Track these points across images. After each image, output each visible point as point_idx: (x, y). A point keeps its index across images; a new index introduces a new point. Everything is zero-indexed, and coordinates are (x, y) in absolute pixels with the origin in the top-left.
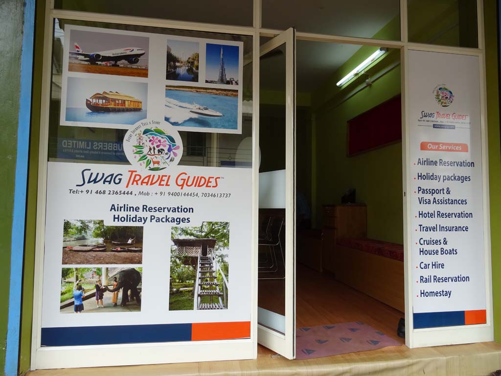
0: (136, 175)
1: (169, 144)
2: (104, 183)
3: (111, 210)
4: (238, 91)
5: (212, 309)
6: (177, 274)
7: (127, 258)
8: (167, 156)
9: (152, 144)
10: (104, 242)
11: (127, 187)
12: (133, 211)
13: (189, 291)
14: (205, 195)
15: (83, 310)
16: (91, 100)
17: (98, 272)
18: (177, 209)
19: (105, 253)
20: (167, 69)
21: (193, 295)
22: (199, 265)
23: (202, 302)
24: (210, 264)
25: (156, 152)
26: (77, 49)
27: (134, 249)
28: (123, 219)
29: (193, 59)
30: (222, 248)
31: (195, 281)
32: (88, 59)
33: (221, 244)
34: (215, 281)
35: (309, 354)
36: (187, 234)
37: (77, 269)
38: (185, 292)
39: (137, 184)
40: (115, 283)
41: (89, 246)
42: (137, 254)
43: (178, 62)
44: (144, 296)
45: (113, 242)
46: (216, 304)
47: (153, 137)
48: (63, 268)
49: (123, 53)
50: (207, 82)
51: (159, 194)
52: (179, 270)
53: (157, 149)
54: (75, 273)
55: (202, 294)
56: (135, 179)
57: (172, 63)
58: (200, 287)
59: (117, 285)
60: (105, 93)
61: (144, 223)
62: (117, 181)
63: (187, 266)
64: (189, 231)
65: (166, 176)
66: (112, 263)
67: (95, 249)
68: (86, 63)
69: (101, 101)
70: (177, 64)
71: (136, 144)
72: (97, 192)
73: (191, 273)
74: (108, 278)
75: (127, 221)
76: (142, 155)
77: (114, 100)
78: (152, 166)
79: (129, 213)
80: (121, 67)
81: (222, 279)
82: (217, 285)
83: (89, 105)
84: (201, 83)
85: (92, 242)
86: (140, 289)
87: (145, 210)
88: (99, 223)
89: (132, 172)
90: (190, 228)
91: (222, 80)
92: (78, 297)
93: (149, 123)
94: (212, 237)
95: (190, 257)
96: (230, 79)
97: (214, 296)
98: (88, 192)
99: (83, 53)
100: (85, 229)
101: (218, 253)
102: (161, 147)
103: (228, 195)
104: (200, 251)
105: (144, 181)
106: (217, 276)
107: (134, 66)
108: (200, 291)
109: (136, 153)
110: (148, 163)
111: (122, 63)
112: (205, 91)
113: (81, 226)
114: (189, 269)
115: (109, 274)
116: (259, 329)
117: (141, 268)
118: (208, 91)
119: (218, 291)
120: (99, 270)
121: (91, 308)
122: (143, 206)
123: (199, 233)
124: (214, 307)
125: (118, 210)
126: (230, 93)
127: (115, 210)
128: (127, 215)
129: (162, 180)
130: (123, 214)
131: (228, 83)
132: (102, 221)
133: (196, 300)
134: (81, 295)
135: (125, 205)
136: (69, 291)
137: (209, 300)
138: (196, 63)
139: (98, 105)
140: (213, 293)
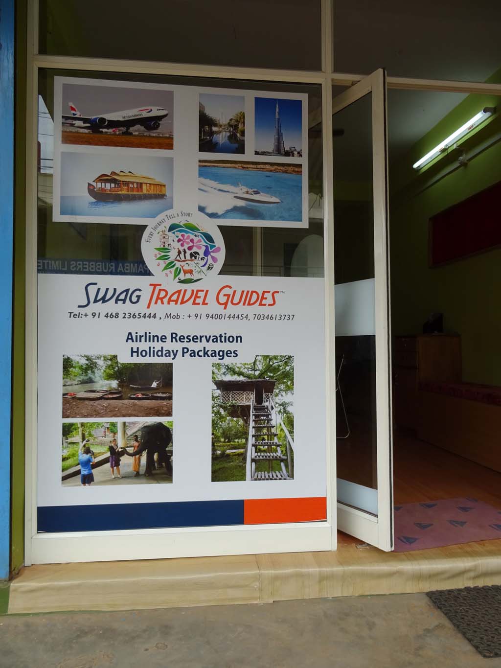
0: (160, 290)
1: (206, 245)
2: (116, 302)
3: (127, 341)
4: (301, 165)
5: (271, 479)
6: (221, 431)
7: (151, 409)
8: (203, 263)
9: (182, 245)
10: (119, 386)
11: (148, 307)
12: (158, 341)
13: (239, 455)
14: (258, 317)
15: (93, 481)
16: (94, 184)
17: (113, 428)
18: (219, 338)
19: (121, 401)
20: (200, 137)
21: (245, 459)
22: (252, 418)
23: (258, 469)
24: (267, 416)
25: (188, 257)
26: (73, 112)
27: (158, 395)
28: (144, 353)
29: (237, 121)
30: (284, 394)
31: (247, 439)
32: (89, 125)
33: (282, 387)
34: (276, 440)
35: (411, 543)
36: (234, 373)
37: (82, 425)
38: (233, 455)
39: (163, 303)
40: (136, 444)
41: (98, 392)
42: (165, 402)
43: (216, 125)
44: (177, 461)
45: (131, 386)
46: (277, 472)
47: (183, 236)
48: (63, 424)
49: (137, 116)
50: (257, 153)
51: (193, 317)
52: (224, 425)
53: (188, 252)
54: (80, 430)
55: (258, 458)
56: (159, 295)
57: (207, 128)
58: (254, 448)
59: (138, 446)
60: (113, 173)
61: (173, 359)
62: (134, 299)
63: (235, 419)
64: (237, 370)
65: (203, 291)
66: (130, 415)
67: (106, 397)
68: (86, 131)
69: (108, 186)
70: (214, 129)
71: (159, 245)
72: (107, 316)
73: (241, 429)
74: (127, 436)
75: (150, 356)
76: (168, 262)
77: (127, 183)
78: (182, 276)
79: (152, 344)
80: (135, 136)
81: (285, 437)
82: (278, 446)
83: (91, 190)
84: (249, 156)
85: (102, 386)
86: (171, 452)
87: (174, 340)
88: (111, 360)
89: (155, 286)
90: (239, 365)
91: (279, 150)
92: (86, 464)
93: (176, 215)
94: (270, 377)
95: (238, 406)
96: (290, 148)
97: (274, 462)
98: (94, 316)
99: (81, 117)
100: (92, 368)
101: (279, 399)
102: (195, 250)
103: (290, 317)
104: (253, 397)
105: (172, 299)
106: (278, 432)
107: (154, 133)
108: (254, 455)
109: (159, 259)
110: (177, 272)
111: (136, 130)
112: (255, 166)
113: (87, 364)
114: (237, 422)
115: (127, 431)
116: (338, 509)
117: (171, 422)
118: (259, 166)
119: (279, 454)
120: (114, 425)
121: (105, 479)
122: (172, 334)
123: (250, 372)
124: (275, 477)
125: (136, 341)
126: (291, 169)
127: (133, 341)
128: (150, 348)
129: (197, 297)
130: (144, 346)
131: (288, 154)
132: (115, 357)
133: (249, 467)
134: (89, 461)
135: (146, 333)
136: (73, 455)
137: (267, 467)
138: (240, 126)
139: (105, 190)
140: (273, 457)
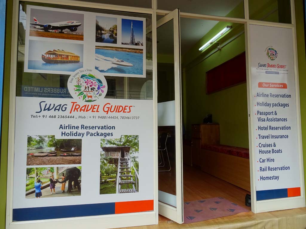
0: (76, 105)
1: (98, 84)
2: (55, 111)
3: (60, 129)
4: (143, 50)
5: (128, 192)
6: (105, 170)
7: (71, 161)
8: (97, 93)
9: (87, 84)
10: (55, 150)
11: (70, 113)
12: (75, 129)
13: (113, 181)
14: (123, 118)
15: (42, 196)
16: (45, 55)
17: (52, 170)
18: (104, 127)
19: (56, 157)
20: (96, 35)
21: (116, 183)
22: (119, 164)
23: (121, 188)
24: (126, 163)
25: (90, 90)
26: (36, 22)
27: (75, 154)
28: (68, 134)
29: (113, 29)
30: (134, 153)
31: (117, 174)
32: (43, 28)
33: (134, 149)
34: (130, 174)
35: (192, 219)
36: (111, 143)
37: (37, 169)
38: (110, 182)
39: (77, 111)
40: (63, 177)
41: (45, 153)
42: (78, 157)
43: (103, 30)
44: (83, 185)
45: (61, 150)
46: (131, 189)
47: (87, 80)
48: (27, 168)
49: (67, 25)
50: (122, 44)
51: (92, 117)
52: (106, 167)
53: (90, 88)
54: (36, 171)
55: (122, 183)
56: (76, 107)
57: (99, 31)
58: (120, 178)
59: (64, 179)
60: (54, 50)
61: (82, 137)
62: (64, 109)
63: (111, 165)
64: (112, 142)
65: (97, 105)
66: (61, 164)
67: (49, 155)
68: (42, 31)
69: (52, 56)
70: (103, 32)
71: (76, 84)
72: (50, 117)
73: (114, 169)
74: (59, 174)
75: (71, 136)
76: (80, 92)
77: (61, 55)
78: (87, 99)
79: (72, 130)
80: (65, 34)
81: (135, 172)
82: (131, 177)
83: (43, 58)
84: (118, 44)
85: (47, 150)
86: (80, 181)
87: (83, 128)
88: (51, 137)
89: (74, 103)
90: (113, 140)
91: (132, 43)
92: (38, 187)
93: (84, 71)
94: (128, 145)
95: (113, 158)
96: (138, 42)
97: (130, 184)
98: (44, 117)
99: (39, 24)
100: (42, 141)
101: (132, 155)
102: (93, 86)
103: (137, 118)
104: (120, 154)
105: (82, 109)
106: (132, 171)
107: (74, 33)
108: (120, 181)
109: (76, 90)
110: (85, 97)
111: (66, 31)
112: (121, 49)
113: (40, 140)
114: (112, 166)
115: (59, 171)
116: (159, 205)
117: (81, 167)
118: (123, 50)
119: (132, 180)
120: (52, 168)
121: (47, 194)
122: (82, 125)
123: (119, 143)
124: (130, 191)
125: (64, 129)
126: (138, 51)
127: (63, 129)
128: (71, 132)
129: (94, 108)
130: (68, 131)
131: (136, 44)
132: (54, 136)
133: (118, 187)
134: (40, 186)
135: (69, 125)
136: (32, 183)
137: (126, 187)
138: (115, 31)
139: (50, 58)
140: (129, 182)
